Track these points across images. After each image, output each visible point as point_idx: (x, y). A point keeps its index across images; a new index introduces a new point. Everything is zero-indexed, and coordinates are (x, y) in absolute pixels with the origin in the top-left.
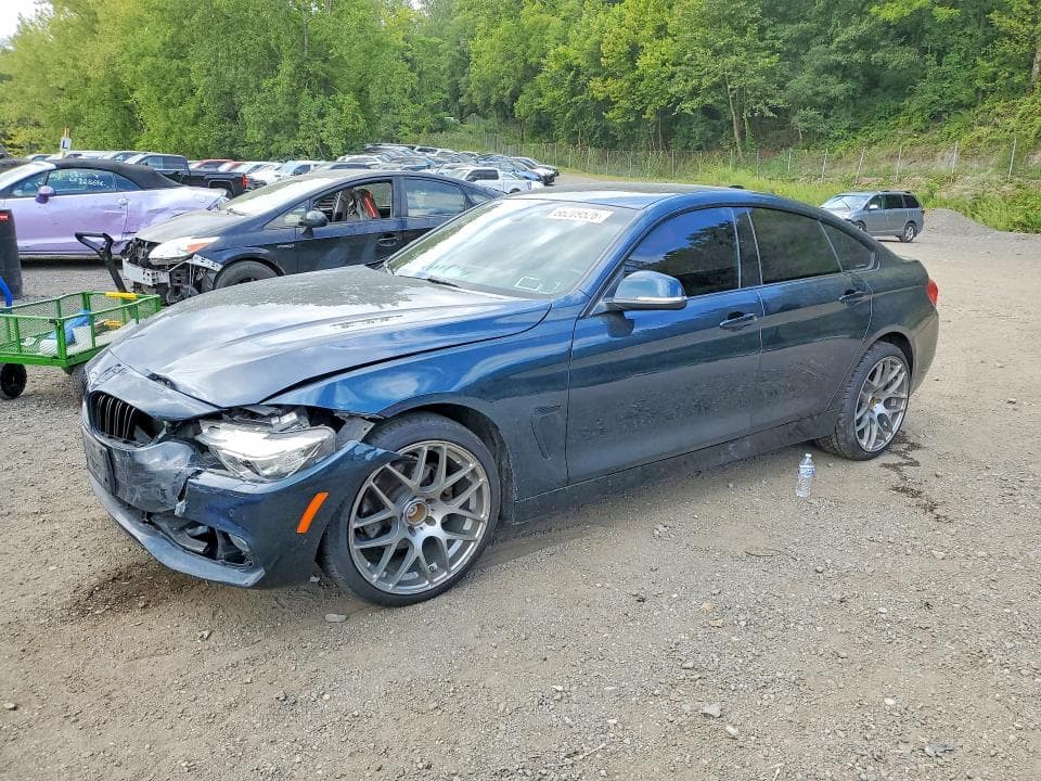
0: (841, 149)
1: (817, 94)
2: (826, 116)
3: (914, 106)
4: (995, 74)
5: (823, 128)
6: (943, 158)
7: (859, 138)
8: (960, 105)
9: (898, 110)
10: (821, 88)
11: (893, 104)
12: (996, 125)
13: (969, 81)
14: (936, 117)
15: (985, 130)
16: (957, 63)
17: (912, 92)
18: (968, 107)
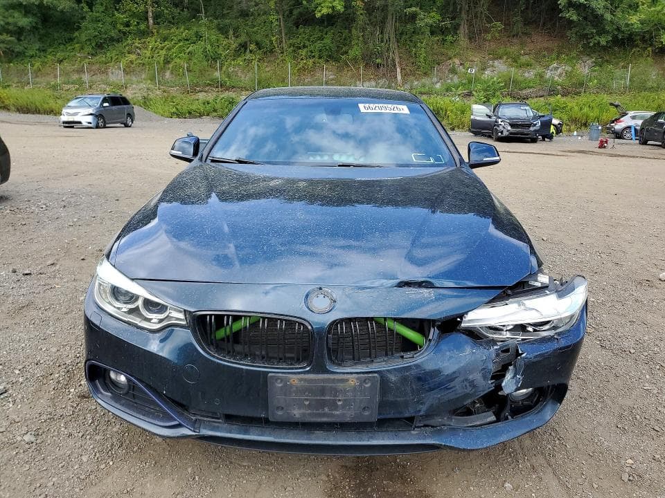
0: (37, 64)
1: (8, 24)
2: (19, 40)
3: (83, 38)
4: (129, 21)
5: (18, 48)
6: (112, 73)
7: (49, 56)
8: (112, 39)
9: (71, 40)
10: (10, 20)
11: (67, 35)
12: (139, 54)
13: (114, 24)
14: (100, 46)
15: (133, 57)
16: (103, 12)
17: (79, 28)
18: (118, 41)
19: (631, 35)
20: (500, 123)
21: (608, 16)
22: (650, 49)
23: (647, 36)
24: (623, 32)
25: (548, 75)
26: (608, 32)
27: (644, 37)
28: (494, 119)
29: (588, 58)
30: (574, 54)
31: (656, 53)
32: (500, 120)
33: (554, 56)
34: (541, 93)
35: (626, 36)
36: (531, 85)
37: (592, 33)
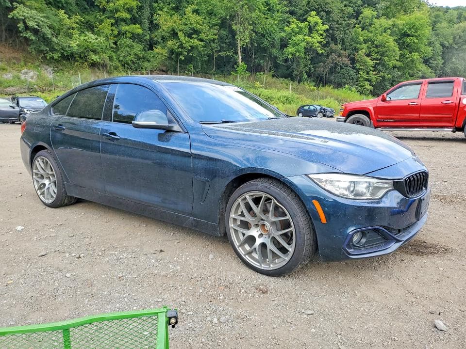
19: (72, 54)
20: (26, 112)
21: (54, 39)
22: (86, 63)
23: (82, 55)
24: (67, 51)
25: (23, 77)
26: (56, 50)
27: (81, 55)
28: (17, 109)
29: (47, 67)
30: (37, 63)
31: (90, 66)
32: (25, 110)
33: (22, 63)
34: (23, 90)
35: (69, 54)
36: (12, 84)
37: (46, 50)
